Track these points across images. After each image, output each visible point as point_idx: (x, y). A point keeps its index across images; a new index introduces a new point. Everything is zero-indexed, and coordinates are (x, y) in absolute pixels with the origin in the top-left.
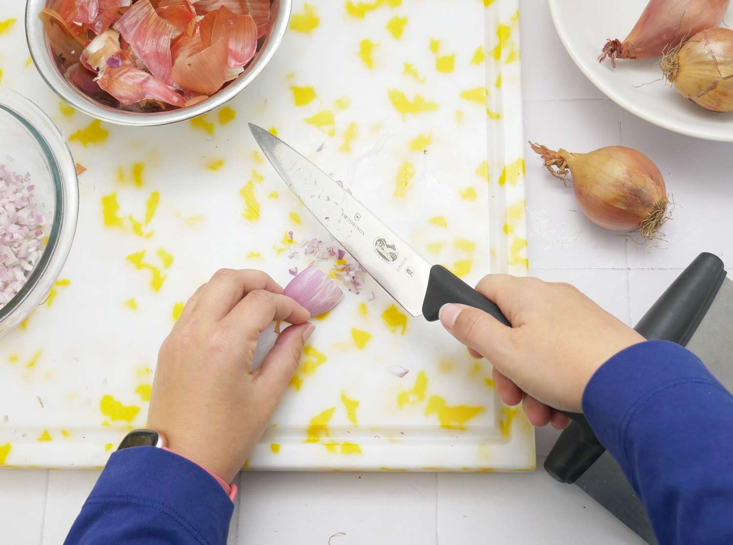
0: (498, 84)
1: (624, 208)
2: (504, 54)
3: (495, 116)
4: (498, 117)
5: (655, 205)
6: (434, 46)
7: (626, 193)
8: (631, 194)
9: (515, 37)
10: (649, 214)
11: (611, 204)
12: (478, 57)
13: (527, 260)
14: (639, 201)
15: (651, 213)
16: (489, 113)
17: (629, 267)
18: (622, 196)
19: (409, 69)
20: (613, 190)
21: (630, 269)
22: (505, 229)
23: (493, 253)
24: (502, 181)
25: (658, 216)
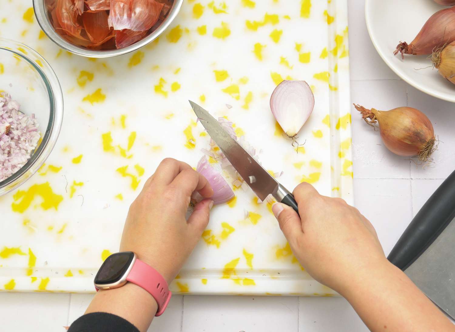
0: (336, 70)
1: (409, 143)
2: (339, 53)
3: (334, 89)
4: (336, 89)
5: (427, 141)
6: (298, 47)
7: (411, 135)
8: (414, 135)
9: (346, 42)
10: (424, 147)
11: (402, 141)
12: (324, 54)
13: (352, 173)
14: (419, 139)
15: (426, 146)
16: (330, 87)
17: (412, 178)
18: (409, 136)
19: (283, 61)
20: (404, 132)
21: (412, 179)
22: (340, 155)
23: (332, 169)
24: (338, 127)
25: (429, 148)
